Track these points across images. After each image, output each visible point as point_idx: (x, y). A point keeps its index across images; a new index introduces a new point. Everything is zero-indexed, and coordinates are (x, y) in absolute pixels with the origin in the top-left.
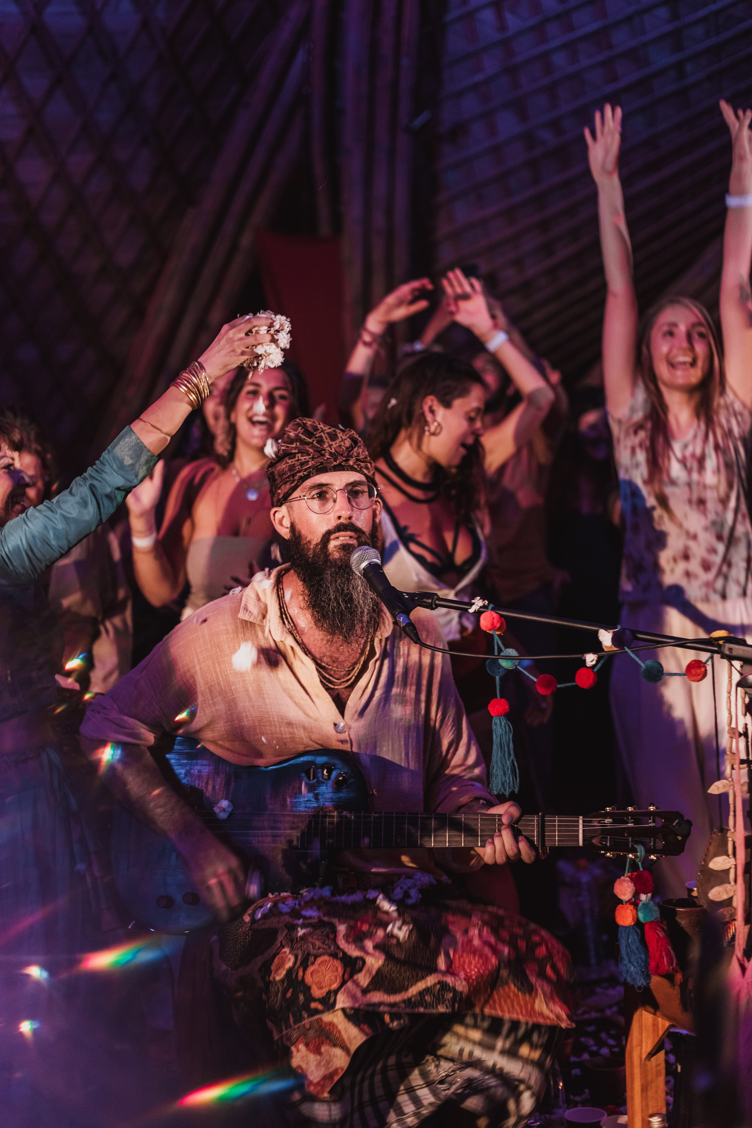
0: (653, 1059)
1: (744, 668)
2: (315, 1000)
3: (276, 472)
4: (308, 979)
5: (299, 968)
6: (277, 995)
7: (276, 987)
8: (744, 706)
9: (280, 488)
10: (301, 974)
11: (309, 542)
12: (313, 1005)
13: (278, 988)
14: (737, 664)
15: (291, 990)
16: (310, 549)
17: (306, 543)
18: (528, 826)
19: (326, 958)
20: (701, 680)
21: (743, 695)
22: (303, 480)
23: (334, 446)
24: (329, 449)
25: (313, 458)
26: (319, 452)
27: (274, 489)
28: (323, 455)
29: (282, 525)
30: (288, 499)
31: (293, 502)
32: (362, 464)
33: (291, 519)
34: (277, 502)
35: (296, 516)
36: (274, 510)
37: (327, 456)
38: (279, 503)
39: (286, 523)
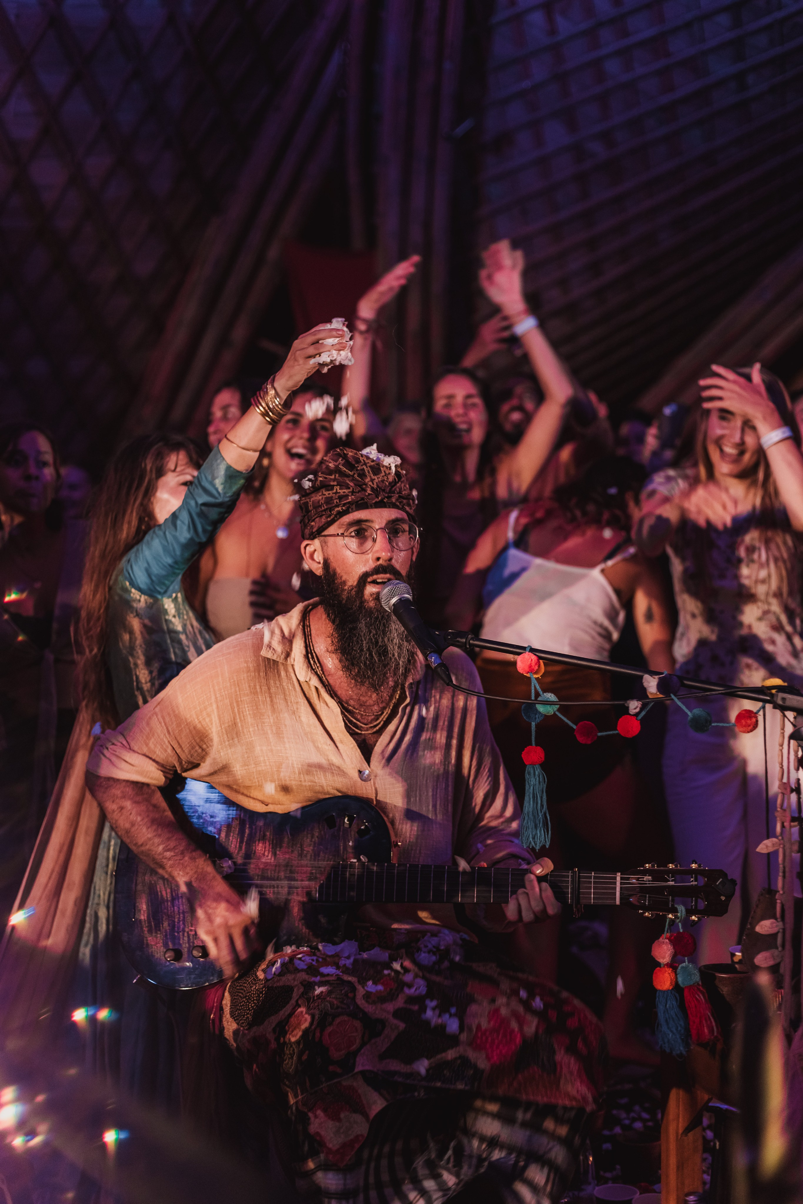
0: (690, 1135)
1: (798, 720)
2: (333, 1062)
3: (311, 503)
4: (326, 1040)
5: (315, 1028)
6: (292, 1058)
7: (291, 1049)
8: (797, 759)
9: (313, 520)
10: (318, 1034)
12: (331, 1068)
13: (294, 1050)
14: (790, 715)
15: (307, 1052)
16: (344, 590)
17: (341, 582)
18: (562, 881)
19: (345, 1018)
20: (751, 731)
21: (796, 748)
22: (341, 514)
23: (377, 480)
24: (370, 483)
25: (353, 492)
26: (360, 486)
27: (307, 521)
28: (364, 490)
29: (313, 560)
30: (322, 534)
31: (328, 537)
32: (405, 501)
33: (324, 555)
34: (310, 535)
35: (330, 551)
36: (306, 542)
37: (369, 491)
38: (312, 536)
39: (318, 557)
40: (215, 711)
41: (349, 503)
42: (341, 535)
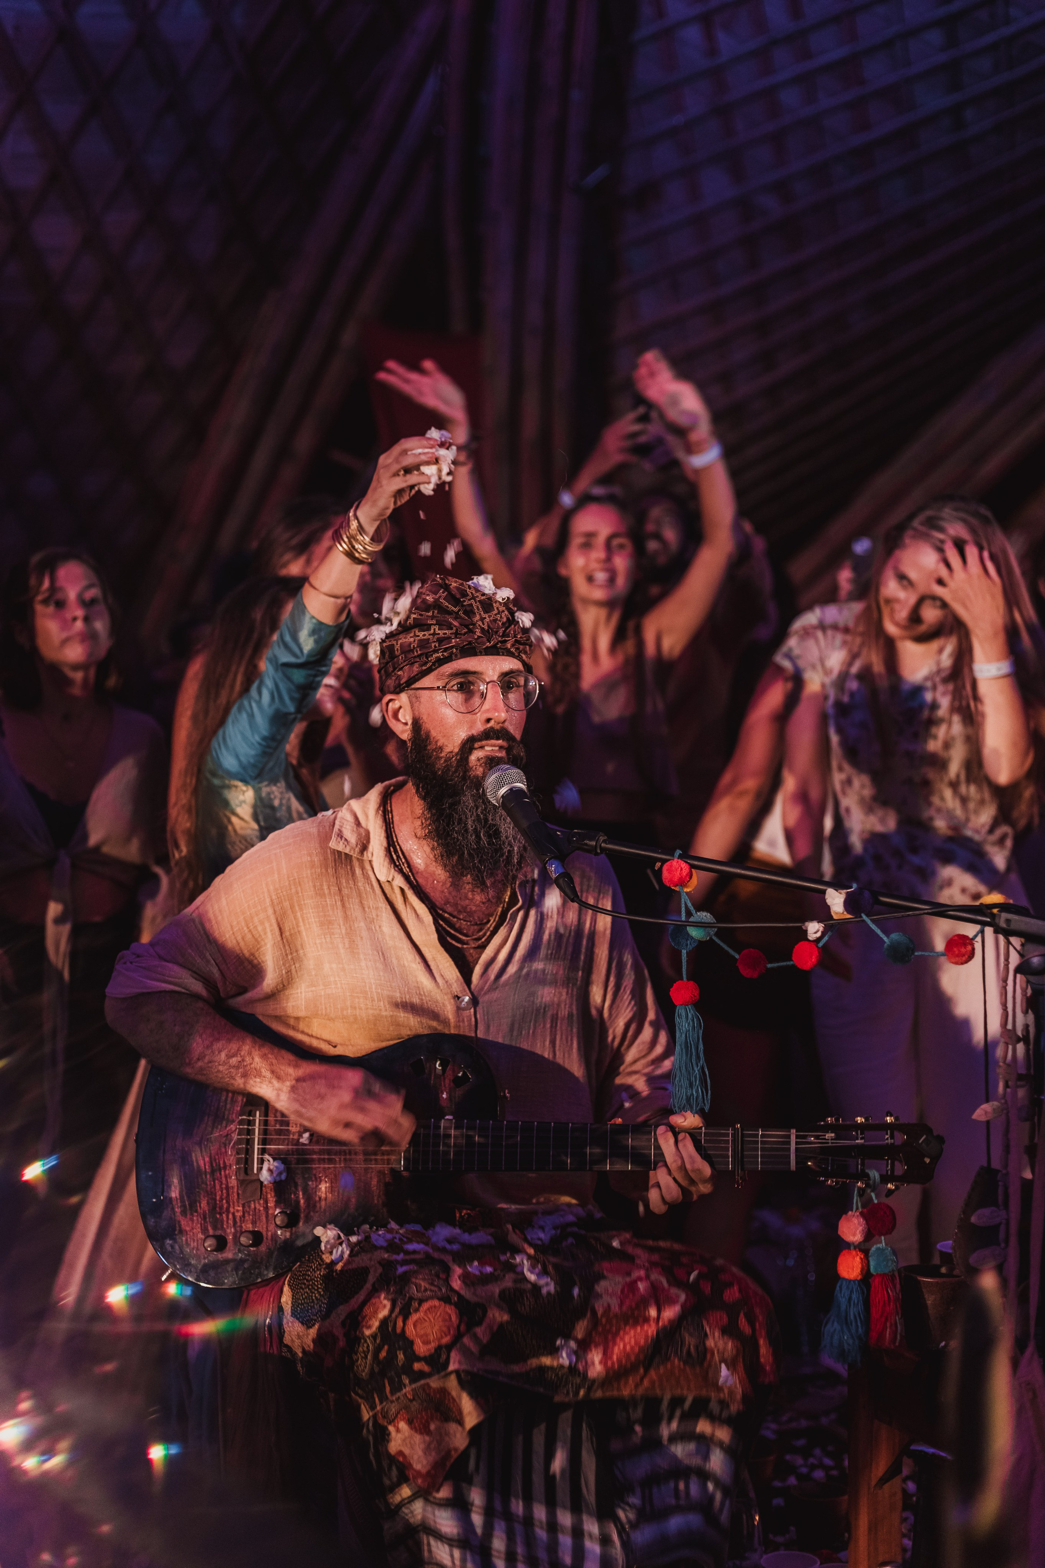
0: (886, 1487)
1: (1026, 948)
2: (419, 1359)
3: (397, 647)
4: (410, 1331)
5: (397, 1317)
6: (366, 1357)
7: (365, 1345)
8: (1024, 1000)
9: (401, 669)
10: (400, 1323)
11: (441, 749)
12: (417, 1366)
13: (368, 1346)
14: (1016, 941)
15: (386, 1347)
16: (440, 758)
17: (436, 748)
18: (720, 1142)
19: (436, 1303)
20: (966, 962)
21: (1024, 985)
24: (480, 623)
25: (457, 635)
27: (391, 669)
28: (471, 631)
29: (397, 719)
30: (413, 686)
31: (420, 691)
32: (521, 647)
33: (414, 714)
34: (396, 688)
35: (424, 710)
36: (388, 697)
37: (478, 633)
38: (398, 690)
39: (405, 716)
41: (451, 647)
42: (438, 687)
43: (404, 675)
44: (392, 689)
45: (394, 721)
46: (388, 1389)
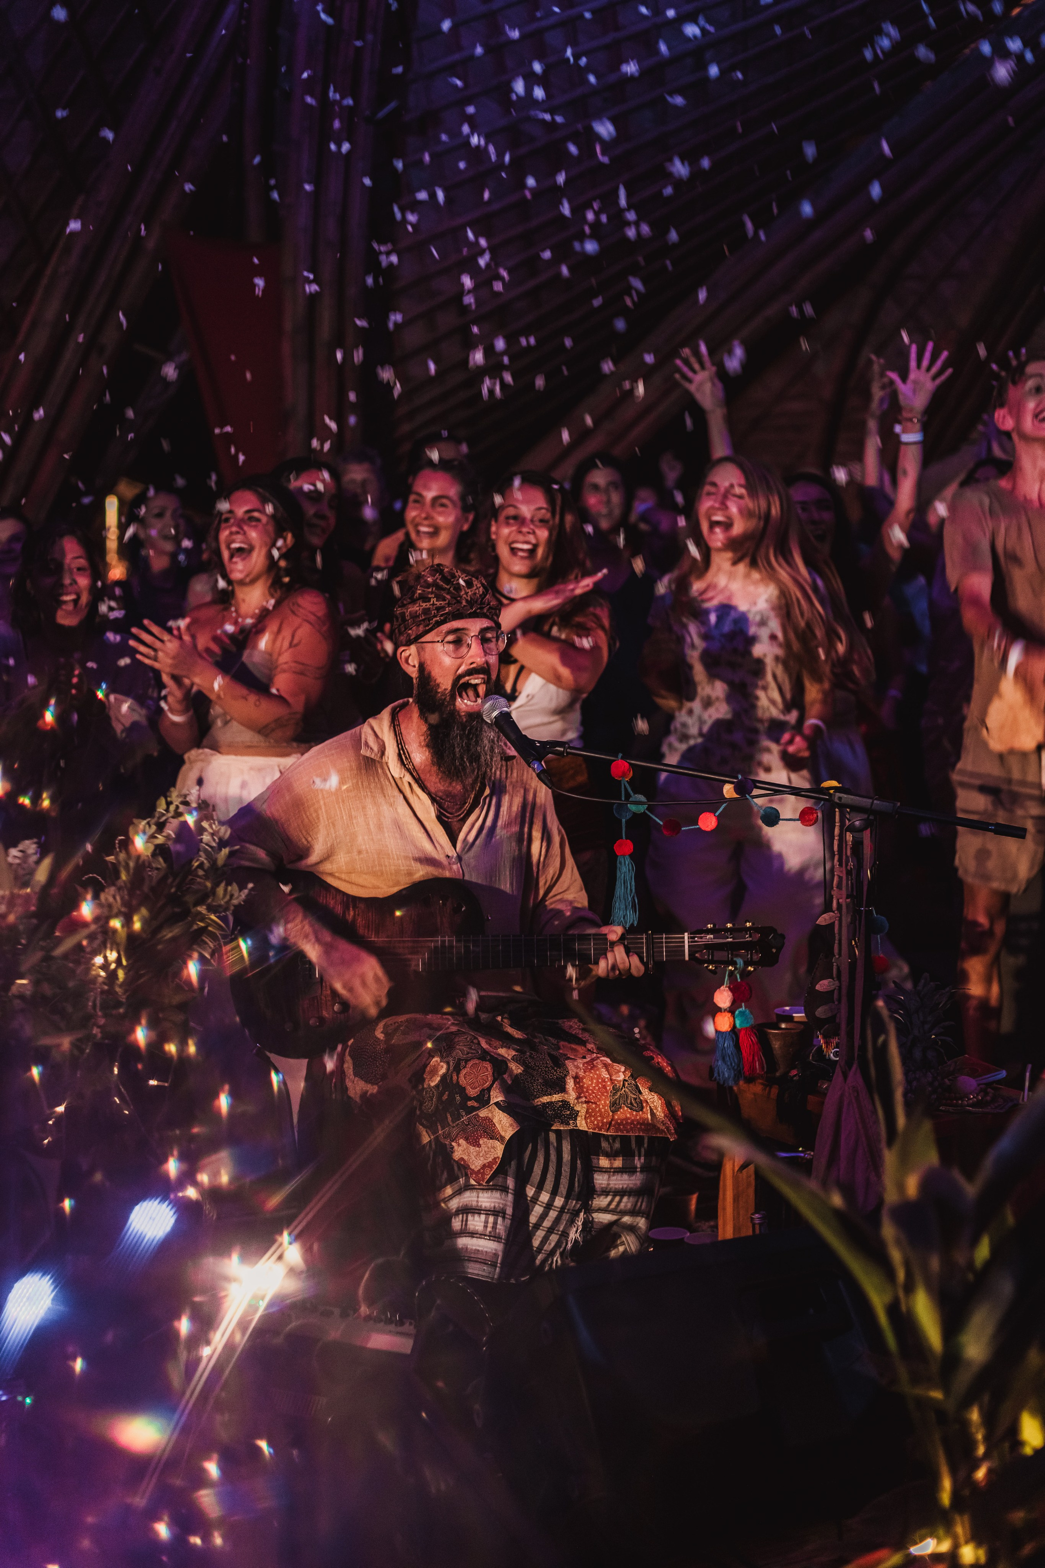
2: (470, 1098)
4: (462, 1082)
5: (452, 1073)
6: (432, 1100)
7: (431, 1092)
10: (455, 1077)
12: (470, 1103)
13: (433, 1093)
15: (447, 1093)
17: (435, 684)
19: (476, 1061)
20: (813, 825)
22: (439, 624)
23: (470, 593)
24: (465, 596)
25: (449, 604)
26: (456, 598)
27: (403, 629)
28: (459, 602)
29: (408, 664)
30: (420, 641)
31: (425, 644)
32: (493, 611)
33: (420, 659)
34: (407, 642)
35: (427, 656)
36: (402, 649)
37: (464, 603)
38: (409, 643)
39: (413, 661)
40: (323, 807)
41: (446, 613)
42: (438, 641)
43: (412, 633)
44: (404, 642)
45: (406, 665)
46: (450, 1119)
